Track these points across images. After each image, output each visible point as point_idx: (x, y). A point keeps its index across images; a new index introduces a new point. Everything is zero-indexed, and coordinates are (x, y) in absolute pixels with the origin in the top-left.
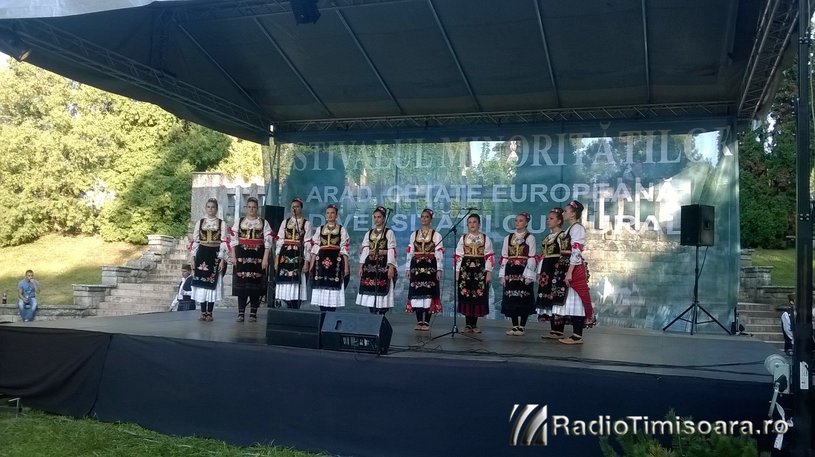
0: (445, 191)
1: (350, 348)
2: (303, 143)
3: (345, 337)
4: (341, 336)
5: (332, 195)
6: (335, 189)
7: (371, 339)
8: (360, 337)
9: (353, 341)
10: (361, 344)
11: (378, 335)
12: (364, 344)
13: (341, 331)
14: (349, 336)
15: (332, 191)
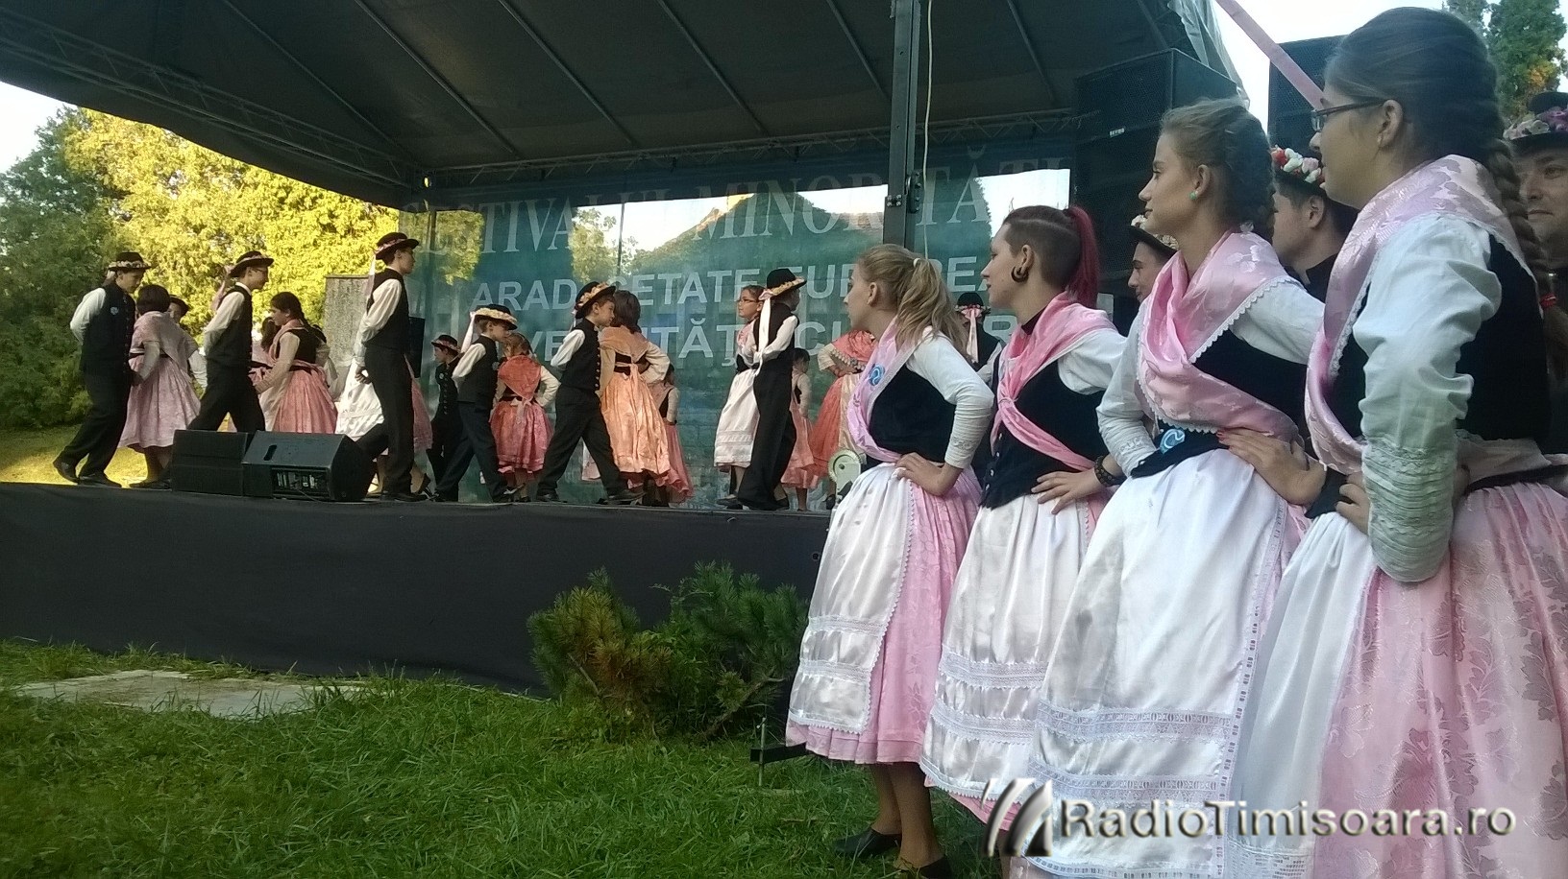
0: (698, 284)
1: (286, 491)
2: (468, 206)
3: (281, 472)
4: (274, 471)
5: (512, 298)
6: (517, 286)
7: (319, 473)
8: (303, 472)
9: (292, 478)
10: (305, 484)
11: (329, 467)
12: (309, 484)
13: (272, 462)
14: (286, 470)
15: (511, 290)
